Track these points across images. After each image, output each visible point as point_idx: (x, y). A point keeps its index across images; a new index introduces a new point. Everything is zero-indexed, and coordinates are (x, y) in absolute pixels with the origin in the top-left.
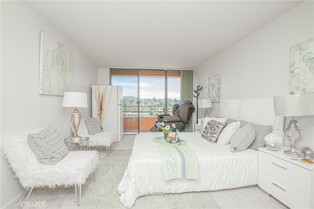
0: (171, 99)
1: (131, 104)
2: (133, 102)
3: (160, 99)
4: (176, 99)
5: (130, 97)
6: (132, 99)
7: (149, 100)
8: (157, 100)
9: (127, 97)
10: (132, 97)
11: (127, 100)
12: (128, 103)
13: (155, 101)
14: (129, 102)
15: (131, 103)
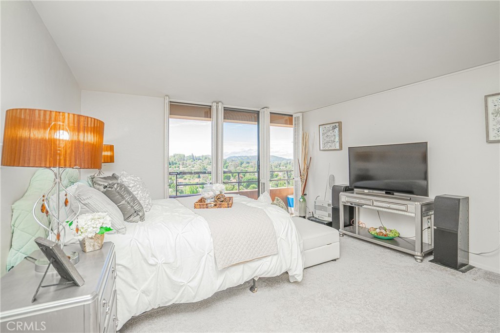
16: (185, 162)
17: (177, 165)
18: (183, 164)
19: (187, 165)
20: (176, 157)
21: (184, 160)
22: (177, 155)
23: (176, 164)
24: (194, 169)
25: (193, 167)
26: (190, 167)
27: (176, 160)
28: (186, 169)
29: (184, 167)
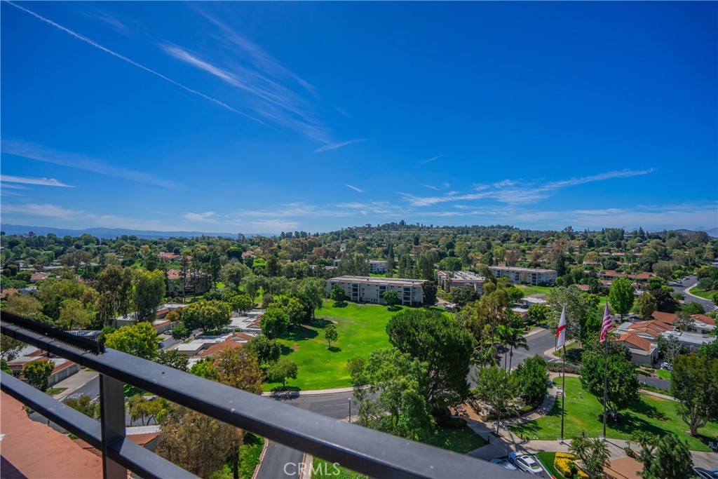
0: (626, 231)
1: (504, 245)
2: (509, 240)
3: (586, 232)
4: (641, 231)
5: (499, 227)
6: (506, 232)
7: (553, 234)
8: (577, 233)
9: (492, 227)
10: (505, 227)
11: (493, 233)
12: (496, 242)
13: (573, 238)
14: (499, 239)
15: (503, 241)
16: (622, 242)
17: (606, 247)
18: (619, 246)
19: (628, 248)
20: (606, 234)
21: (622, 238)
22: (608, 230)
23: (605, 245)
24: (641, 254)
25: (640, 251)
26: (633, 250)
27: (607, 239)
28: (623, 254)
29: (621, 251)
